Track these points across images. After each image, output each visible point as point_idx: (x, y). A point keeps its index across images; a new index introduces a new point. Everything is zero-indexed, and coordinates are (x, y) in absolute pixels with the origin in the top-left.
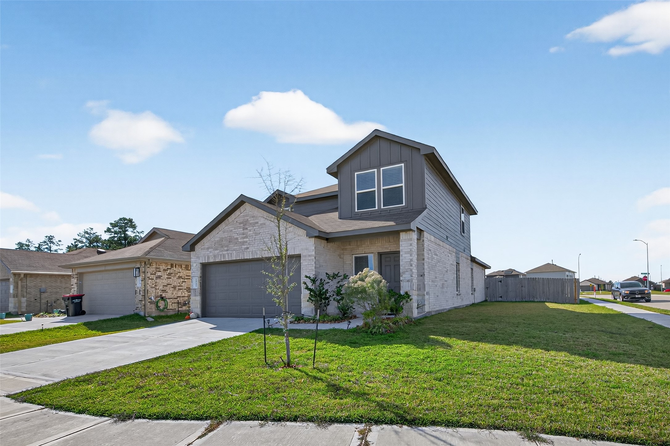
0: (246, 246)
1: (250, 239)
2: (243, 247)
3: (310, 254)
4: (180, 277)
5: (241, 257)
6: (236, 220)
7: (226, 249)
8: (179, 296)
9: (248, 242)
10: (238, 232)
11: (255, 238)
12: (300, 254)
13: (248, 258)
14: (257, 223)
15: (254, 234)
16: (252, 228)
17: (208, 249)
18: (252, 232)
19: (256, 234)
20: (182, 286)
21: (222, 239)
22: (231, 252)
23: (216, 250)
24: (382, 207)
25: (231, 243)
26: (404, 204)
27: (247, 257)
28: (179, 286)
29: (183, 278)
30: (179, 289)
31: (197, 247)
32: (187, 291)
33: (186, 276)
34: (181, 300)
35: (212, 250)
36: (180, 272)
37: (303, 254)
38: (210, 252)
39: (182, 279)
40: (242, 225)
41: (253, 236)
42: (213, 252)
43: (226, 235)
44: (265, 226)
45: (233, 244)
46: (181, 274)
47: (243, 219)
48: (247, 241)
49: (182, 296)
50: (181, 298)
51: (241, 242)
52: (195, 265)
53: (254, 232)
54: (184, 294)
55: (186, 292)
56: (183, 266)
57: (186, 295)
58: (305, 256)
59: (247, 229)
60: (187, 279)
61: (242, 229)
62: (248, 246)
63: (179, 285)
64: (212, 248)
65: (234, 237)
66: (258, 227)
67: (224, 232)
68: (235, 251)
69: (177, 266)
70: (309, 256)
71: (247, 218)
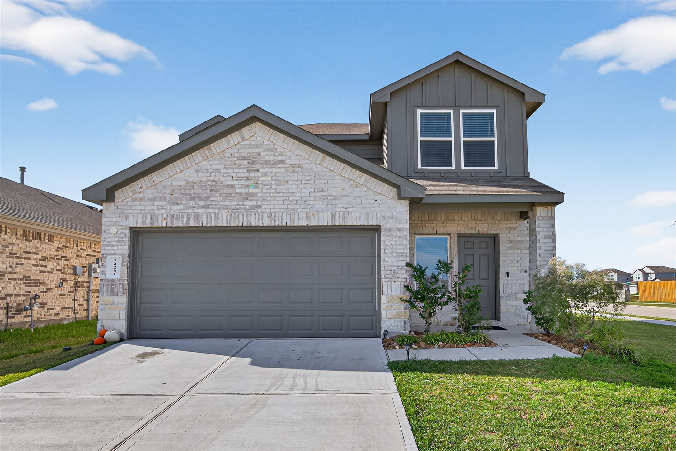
0: (254, 203)
1: (264, 190)
2: (246, 203)
3: (399, 226)
4: (12, 254)
5: (240, 221)
6: (231, 151)
7: (202, 203)
8: (9, 292)
9: (259, 195)
10: (234, 175)
11: (276, 189)
12: (380, 226)
13: (261, 225)
14: (283, 162)
15: (274, 182)
16: (270, 170)
17: (153, 199)
18: (270, 178)
19: (279, 182)
20: (15, 273)
21: (191, 185)
22: (217, 211)
23: (175, 203)
24: (463, 167)
25: (217, 194)
26: (496, 167)
27: (254, 223)
28: (10, 273)
29: (18, 255)
30: (9, 279)
31: (119, 195)
32: (24, 283)
33: (25, 252)
34: (13, 302)
35: (165, 203)
36: (13, 244)
37: (385, 225)
38: (160, 207)
39: (18, 258)
40: (246, 162)
41: (271, 184)
42: (168, 207)
43: (203, 176)
44: (300, 169)
45: (221, 196)
46: (15, 249)
47: (249, 150)
48: (257, 193)
49: (15, 292)
50: (13, 298)
51: (241, 194)
52: (113, 230)
53: (274, 178)
54: (18, 288)
55: (22, 286)
56: (20, 232)
57: (22, 292)
58: (390, 230)
59: (257, 170)
60: (25, 258)
61: (245, 170)
62: (259, 203)
63: (10, 270)
64: (163, 199)
65: (222, 182)
66: (283, 170)
67: (197, 171)
68: (227, 211)
69: (8, 230)
70: (399, 230)
71: (258, 150)
